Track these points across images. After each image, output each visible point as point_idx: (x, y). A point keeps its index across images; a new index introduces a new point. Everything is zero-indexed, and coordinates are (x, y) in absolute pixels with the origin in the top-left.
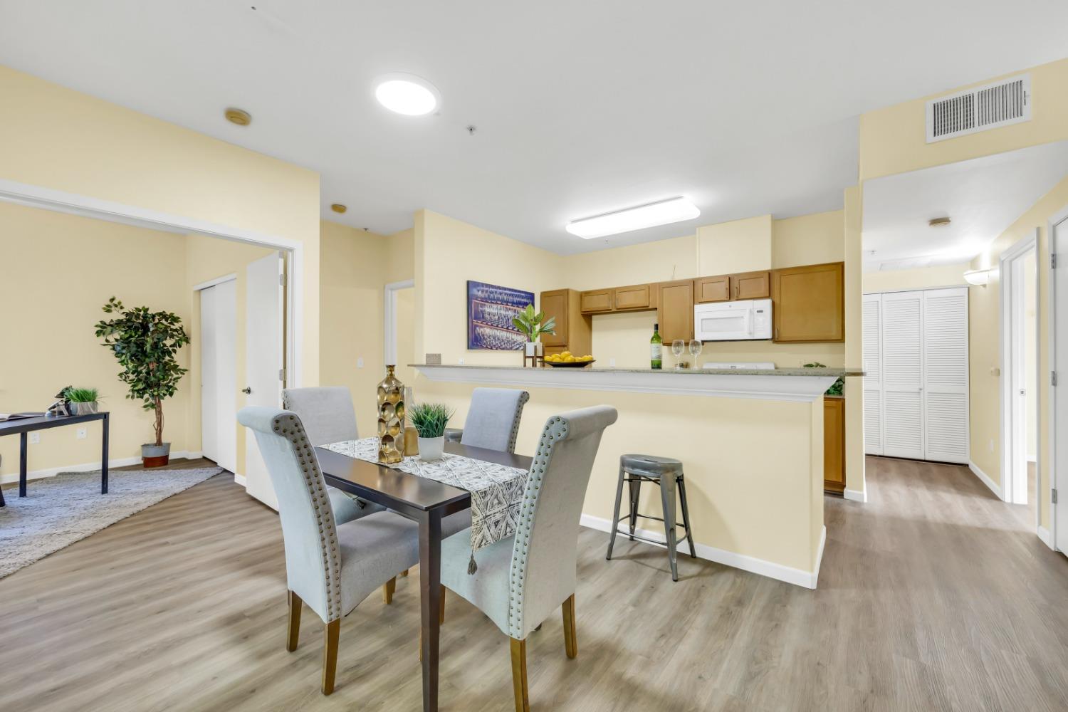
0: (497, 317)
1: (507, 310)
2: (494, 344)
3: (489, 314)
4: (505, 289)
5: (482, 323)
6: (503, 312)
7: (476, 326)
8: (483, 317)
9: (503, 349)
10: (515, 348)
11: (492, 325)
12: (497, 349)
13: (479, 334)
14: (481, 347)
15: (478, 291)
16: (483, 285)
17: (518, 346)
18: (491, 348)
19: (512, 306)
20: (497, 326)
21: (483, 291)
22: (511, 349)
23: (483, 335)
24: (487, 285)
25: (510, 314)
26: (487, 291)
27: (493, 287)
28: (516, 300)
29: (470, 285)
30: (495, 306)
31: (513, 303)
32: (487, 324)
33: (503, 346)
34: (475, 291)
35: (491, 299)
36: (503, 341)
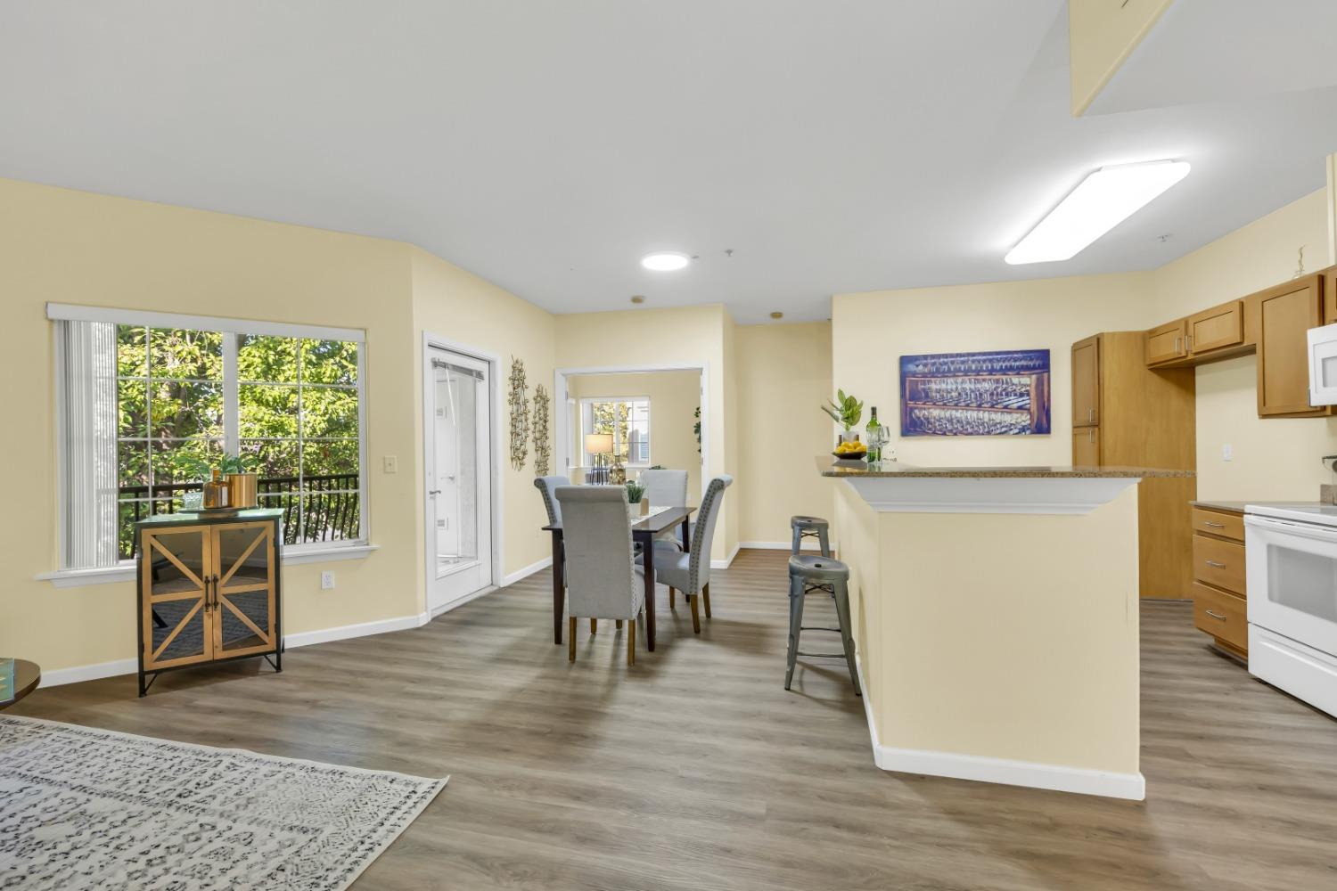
0: (954, 394)
1: (977, 381)
2: (949, 427)
3: (938, 391)
4: (974, 355)
5: (924, 404)
6: (967, 386)
7: (912, 409)
8: (927, 396)
9: (971, 434)
10: (998, 431)
11: (945, 404)
12: (955, 434)
13: (919, 418)
14: (924, 433)
15: (917, 366)
16: (925, 357)
17: (1004, 430)
18: (944, 434)
19: (991, 374)
20: (956, 405)
21: (925, 365)
22: (989, 433)
23: (927, 419)
24: (933, 357)
25: (986, 385)
26: (934, 364)
27: (946, 356)
28: (997, 366)
29: (904, 361)
30: (951, 380)
31: (991, 372)
32: (934, 404)
33: (970, 430)
34: (911, 367)
35: (944, 372)
36: (968, 423)
